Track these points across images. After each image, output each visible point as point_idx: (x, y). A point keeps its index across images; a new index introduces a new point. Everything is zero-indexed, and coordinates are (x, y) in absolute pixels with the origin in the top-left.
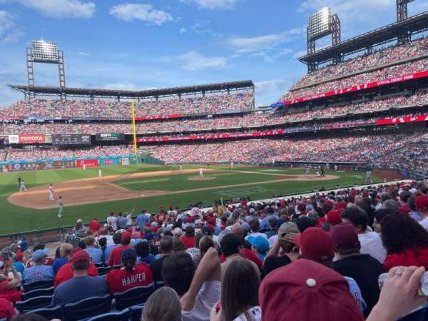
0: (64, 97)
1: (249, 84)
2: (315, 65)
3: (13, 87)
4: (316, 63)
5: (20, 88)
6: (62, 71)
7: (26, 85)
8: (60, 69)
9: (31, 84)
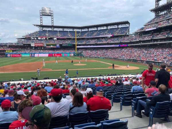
0: (53, 29)
1: (127, 23)
2: (159, 13)
3: (34, 25)
4: (159, 12)
5: (37, 26)
6: (52, 19)
7: (40, 24)
8: (52, 18)
9: (41, 24)
